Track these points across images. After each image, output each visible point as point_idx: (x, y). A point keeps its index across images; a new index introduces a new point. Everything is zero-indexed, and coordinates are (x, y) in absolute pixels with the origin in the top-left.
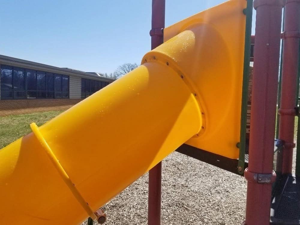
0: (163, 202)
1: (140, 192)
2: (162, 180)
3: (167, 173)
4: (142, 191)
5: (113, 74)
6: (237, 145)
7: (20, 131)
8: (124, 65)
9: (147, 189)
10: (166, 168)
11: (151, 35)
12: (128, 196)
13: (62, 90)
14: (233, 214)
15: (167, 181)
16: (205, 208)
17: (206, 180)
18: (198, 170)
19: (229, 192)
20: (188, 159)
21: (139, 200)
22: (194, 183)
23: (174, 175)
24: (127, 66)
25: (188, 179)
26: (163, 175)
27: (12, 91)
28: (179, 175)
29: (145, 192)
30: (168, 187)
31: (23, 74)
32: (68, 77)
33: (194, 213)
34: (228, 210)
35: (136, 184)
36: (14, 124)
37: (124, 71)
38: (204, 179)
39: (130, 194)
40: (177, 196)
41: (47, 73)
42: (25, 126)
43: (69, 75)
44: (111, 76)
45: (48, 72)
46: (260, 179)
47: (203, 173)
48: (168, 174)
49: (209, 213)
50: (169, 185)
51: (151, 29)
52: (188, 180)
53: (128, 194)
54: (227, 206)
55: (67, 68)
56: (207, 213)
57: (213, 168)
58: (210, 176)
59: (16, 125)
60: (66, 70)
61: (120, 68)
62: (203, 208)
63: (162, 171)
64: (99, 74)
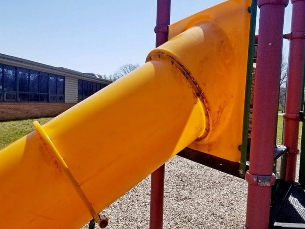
0: (165, 214)
1: (141, 204)
2: (164, 191)
3: (169, 184)
4: (144, 202)
5: (112, 76)
6: (239, 148)
7: (11, 137)
8: (125, 66)
9: (149, 201)
10: (169, 179)
11: (156, 33)
12: (128, 208)
13: (57, 93)
14: (237, 227)
15: (169, 193)
16: (208, 221)
17: (211, 193)
18: (202, 181)
19: (234, 205)
20: (192, 170)
21: (141, 212)
22: (198, 195)
23: (178, 187)
24: (128, 67)
25: (191, 191)
26: (165, 187)
27: (2, 93)
28: (182, 187)
29: (147, 203)
30: (170, 199)
31: (13, 74)
32: (64, 78)
33: (196, 226)
34: (232, 223)
35: (137, 195)
36: (5, 130)
37: (125, 72)
38: (208, 191)
39: (130, 206)
40: (180, 208)
41: (40, 73)
42: (16, 132)
43: (65, 76)
44: (111, 78)
45: (42, 72)
46: (260, 181)
47: (207, 185)
48: (171, 186)
49: (212, 226)
50: (171, 196)
51: (156, 26)
52: (192, 193)
53: (129, 205)
54: (231, 219)
55: (62, 68)
56: (211, 226)
57: (218, 180)
58: (214, 188)
59: (6, 130)
60: (62, 69)
61: (121, 69)
62: (206, 220)
63: (165, 182)
64: (97, 75)
